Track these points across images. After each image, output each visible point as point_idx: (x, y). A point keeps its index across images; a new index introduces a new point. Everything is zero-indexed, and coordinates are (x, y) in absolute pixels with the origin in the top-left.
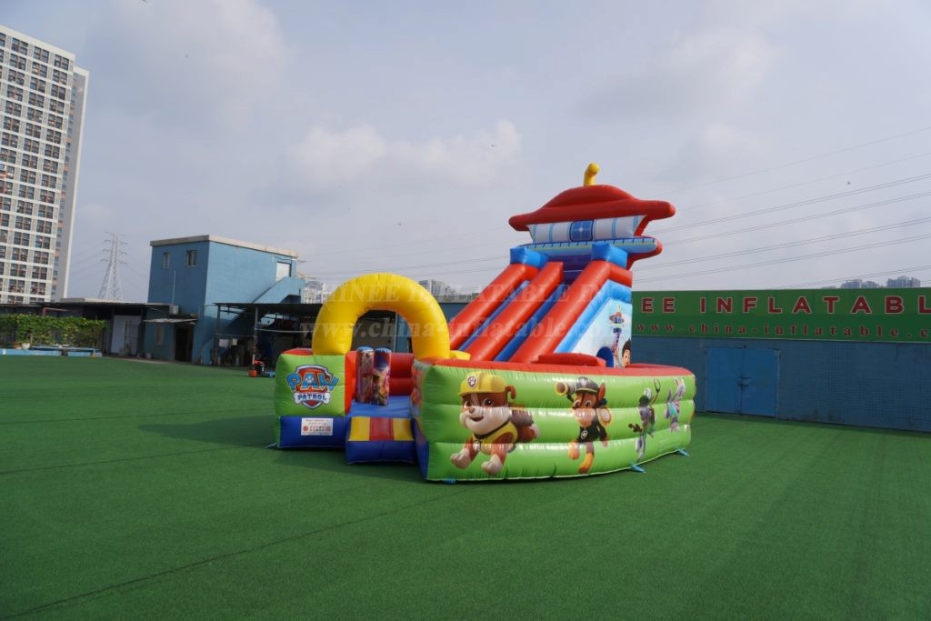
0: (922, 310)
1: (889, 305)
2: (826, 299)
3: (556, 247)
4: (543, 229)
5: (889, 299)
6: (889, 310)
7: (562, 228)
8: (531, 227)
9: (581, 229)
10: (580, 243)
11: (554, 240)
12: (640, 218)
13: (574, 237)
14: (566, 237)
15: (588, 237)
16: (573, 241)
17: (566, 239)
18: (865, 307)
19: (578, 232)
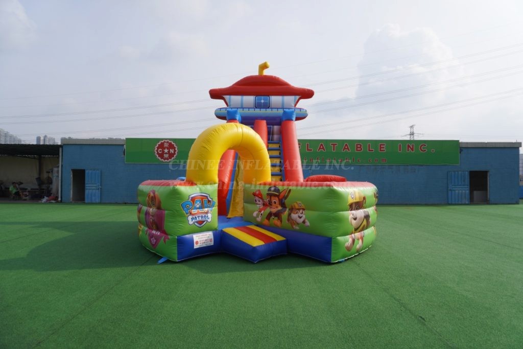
0: (369, 150)
1: (357, 147)
2: (332, 144)
3: (246, 111)
4: (235, 99)
5: (357, 145)
6: (357, 150)
7: (250, 99)
8: (227, 97)
9: (262, 101)
10: (262, 109)
11: (244, 106)
12: (298, 97)
13: (258, 106)
14: (252, 105)
15: (267, 106)
16: (256, 108)
17: (252, 107)
18: (348, 149)
19: (261, 102)
